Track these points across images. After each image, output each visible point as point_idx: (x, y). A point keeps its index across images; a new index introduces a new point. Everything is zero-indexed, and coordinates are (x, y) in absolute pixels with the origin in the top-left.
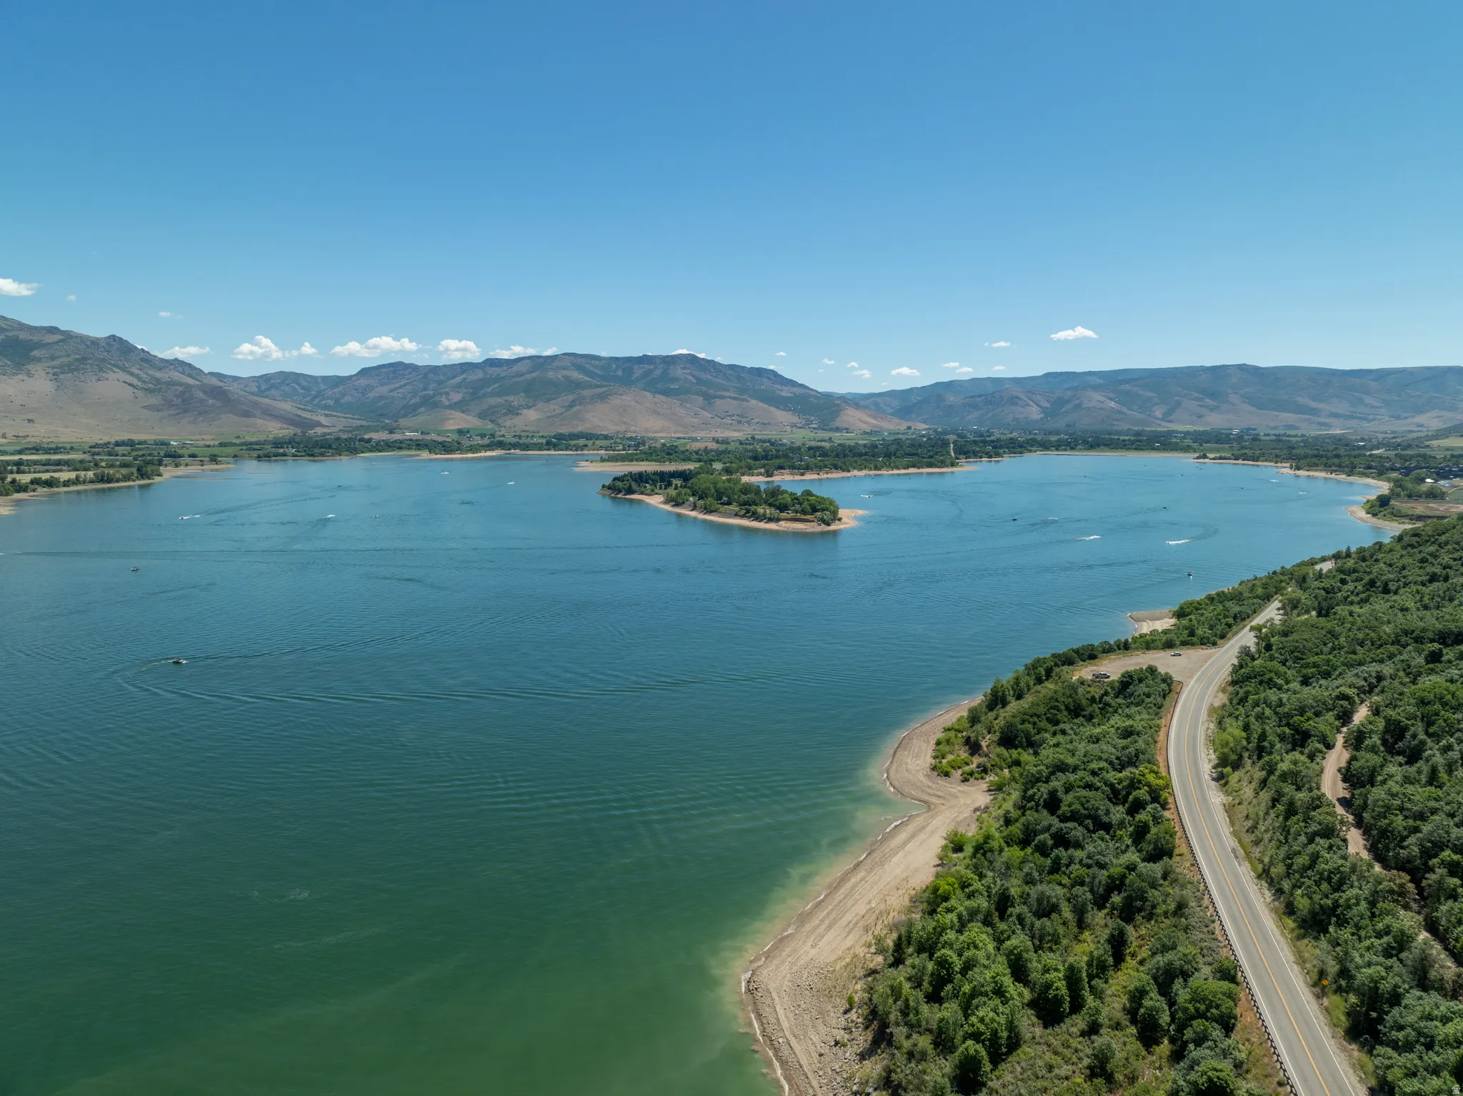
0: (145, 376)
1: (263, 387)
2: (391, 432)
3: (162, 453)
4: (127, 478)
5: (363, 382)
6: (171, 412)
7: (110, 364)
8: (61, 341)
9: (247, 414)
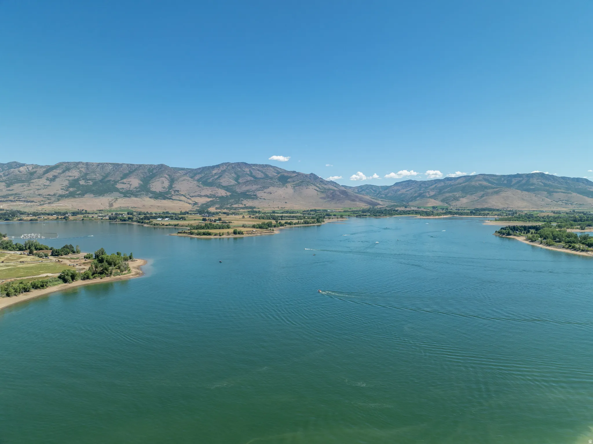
0: (321, 187)
1: (360, 190)
2: (406, 207)
3: (325, 215)
4: (313, 223)
5: (396, 188)
6: (329, 200)
7: (310, 183)
8: (296, 176)
9: (353, 200)
